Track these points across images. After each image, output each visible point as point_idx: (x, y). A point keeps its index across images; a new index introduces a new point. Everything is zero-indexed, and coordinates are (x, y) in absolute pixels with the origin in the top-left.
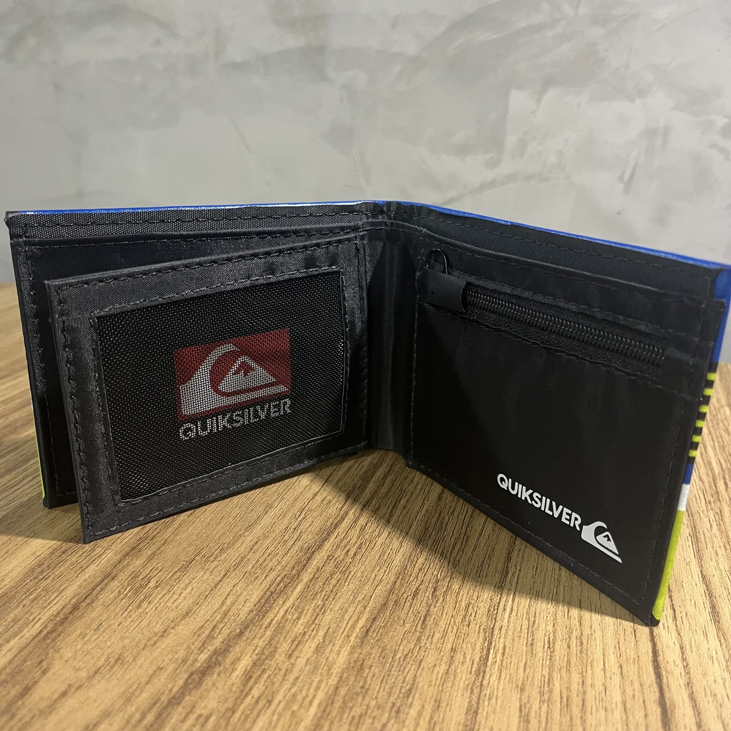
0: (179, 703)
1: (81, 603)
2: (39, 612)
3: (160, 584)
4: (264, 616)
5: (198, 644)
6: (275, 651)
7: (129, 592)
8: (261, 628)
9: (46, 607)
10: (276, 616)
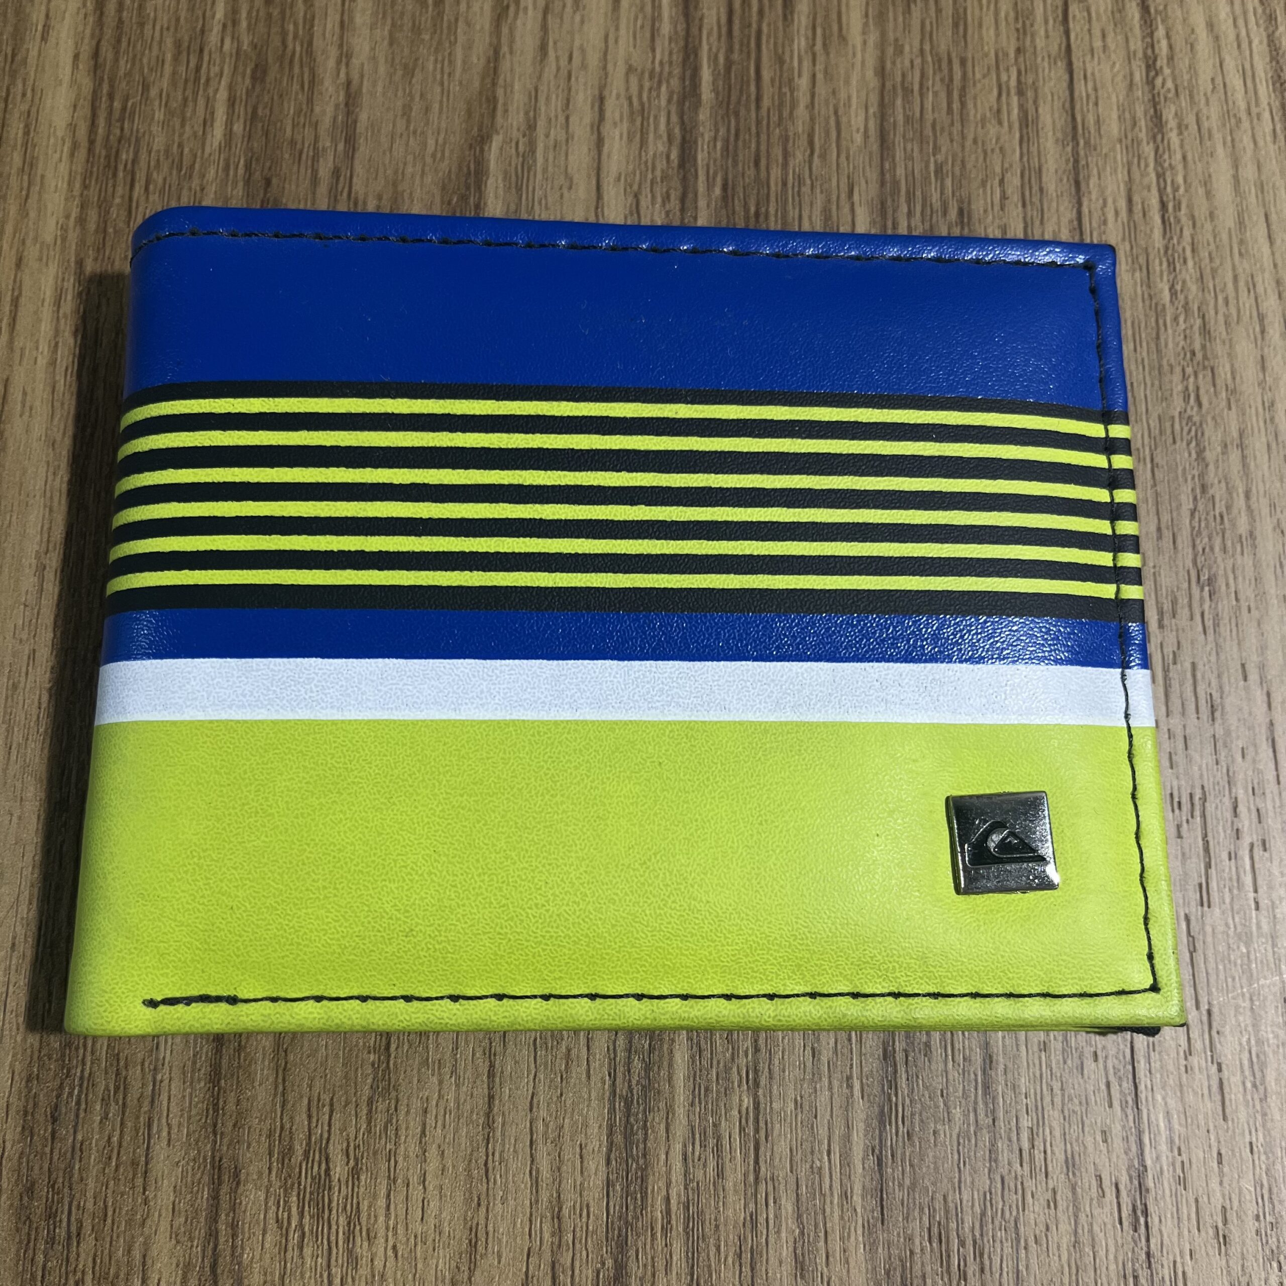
3: (356, 1160)
7: (301, 1215)
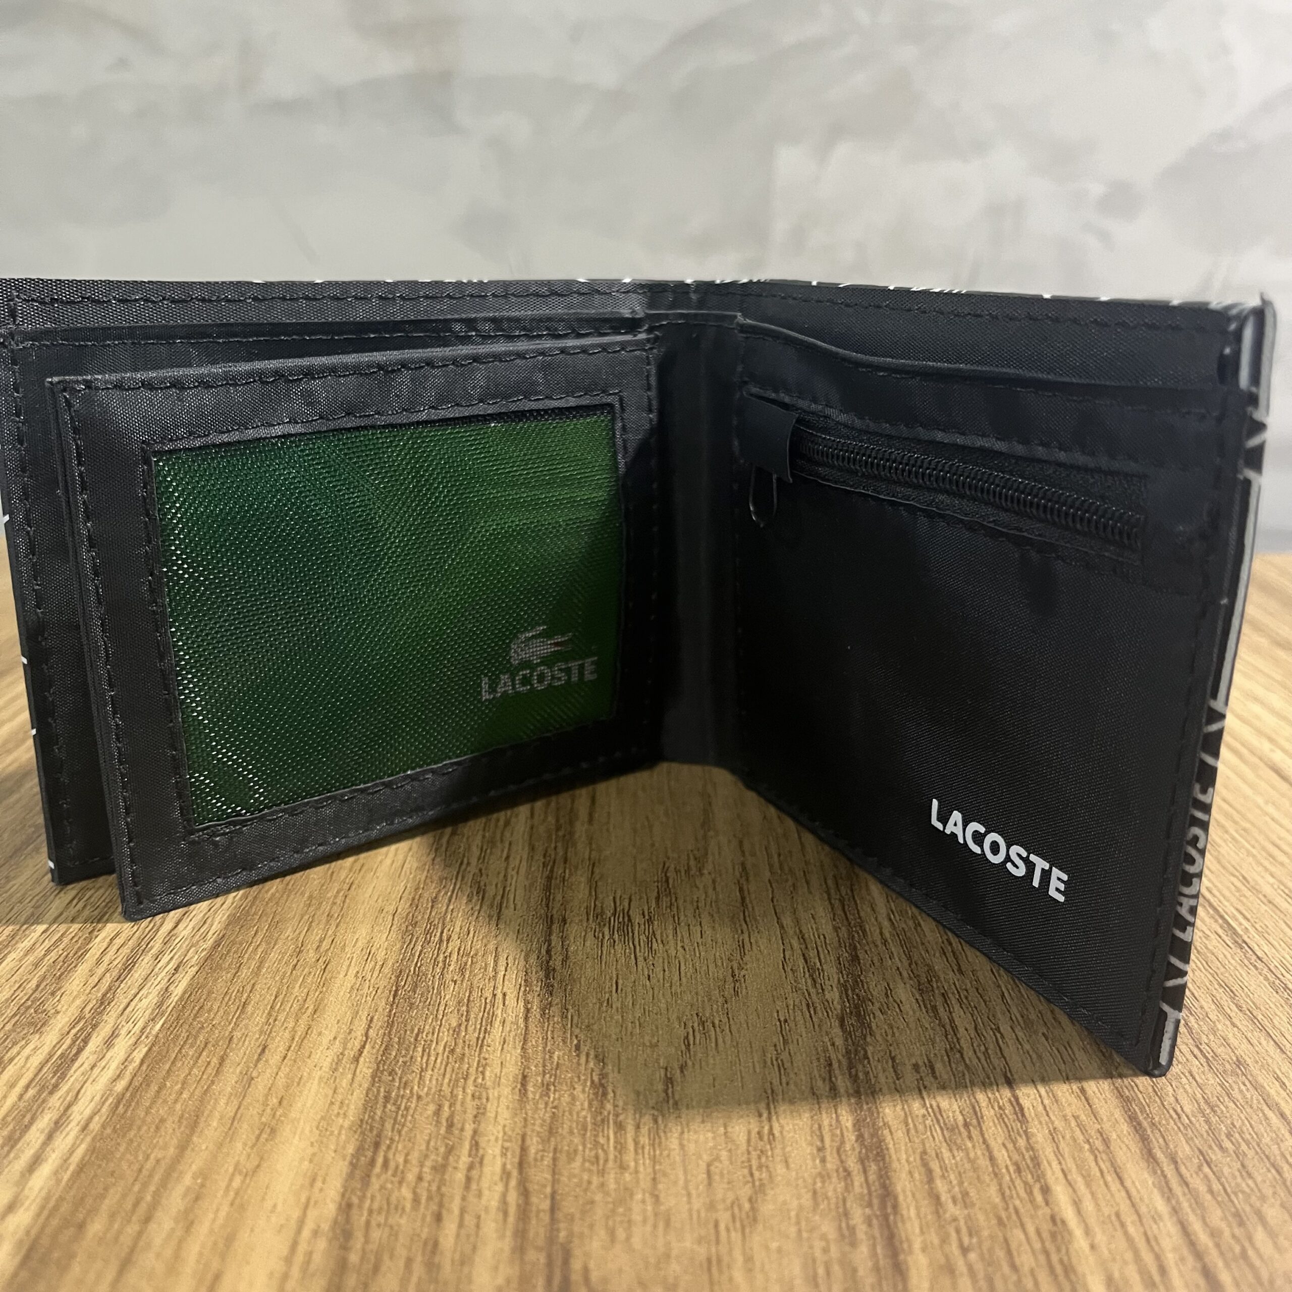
0: (866, 1057)
1: (548, 962)
2: (492, 984)
4: (864, 932)
5: (805, 982)
6: (930, 969)
8: (876, 946)
9: (495, 977)
10: (881, 929)
